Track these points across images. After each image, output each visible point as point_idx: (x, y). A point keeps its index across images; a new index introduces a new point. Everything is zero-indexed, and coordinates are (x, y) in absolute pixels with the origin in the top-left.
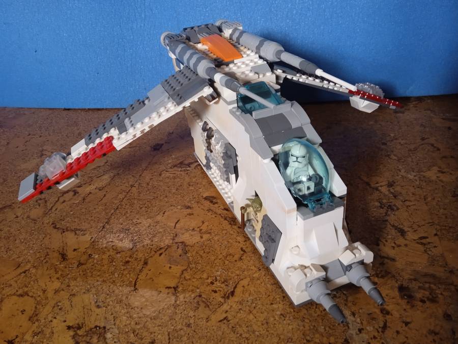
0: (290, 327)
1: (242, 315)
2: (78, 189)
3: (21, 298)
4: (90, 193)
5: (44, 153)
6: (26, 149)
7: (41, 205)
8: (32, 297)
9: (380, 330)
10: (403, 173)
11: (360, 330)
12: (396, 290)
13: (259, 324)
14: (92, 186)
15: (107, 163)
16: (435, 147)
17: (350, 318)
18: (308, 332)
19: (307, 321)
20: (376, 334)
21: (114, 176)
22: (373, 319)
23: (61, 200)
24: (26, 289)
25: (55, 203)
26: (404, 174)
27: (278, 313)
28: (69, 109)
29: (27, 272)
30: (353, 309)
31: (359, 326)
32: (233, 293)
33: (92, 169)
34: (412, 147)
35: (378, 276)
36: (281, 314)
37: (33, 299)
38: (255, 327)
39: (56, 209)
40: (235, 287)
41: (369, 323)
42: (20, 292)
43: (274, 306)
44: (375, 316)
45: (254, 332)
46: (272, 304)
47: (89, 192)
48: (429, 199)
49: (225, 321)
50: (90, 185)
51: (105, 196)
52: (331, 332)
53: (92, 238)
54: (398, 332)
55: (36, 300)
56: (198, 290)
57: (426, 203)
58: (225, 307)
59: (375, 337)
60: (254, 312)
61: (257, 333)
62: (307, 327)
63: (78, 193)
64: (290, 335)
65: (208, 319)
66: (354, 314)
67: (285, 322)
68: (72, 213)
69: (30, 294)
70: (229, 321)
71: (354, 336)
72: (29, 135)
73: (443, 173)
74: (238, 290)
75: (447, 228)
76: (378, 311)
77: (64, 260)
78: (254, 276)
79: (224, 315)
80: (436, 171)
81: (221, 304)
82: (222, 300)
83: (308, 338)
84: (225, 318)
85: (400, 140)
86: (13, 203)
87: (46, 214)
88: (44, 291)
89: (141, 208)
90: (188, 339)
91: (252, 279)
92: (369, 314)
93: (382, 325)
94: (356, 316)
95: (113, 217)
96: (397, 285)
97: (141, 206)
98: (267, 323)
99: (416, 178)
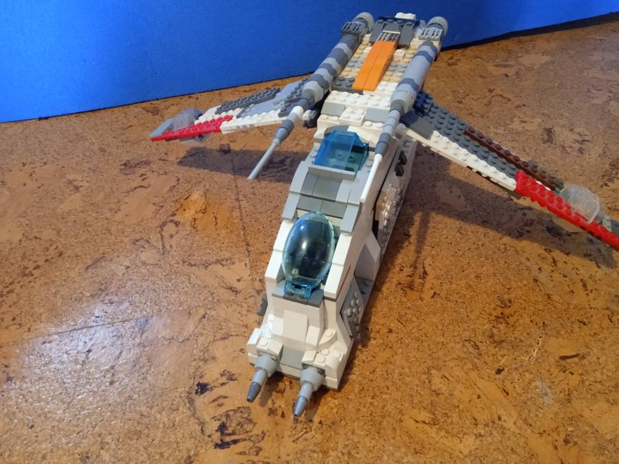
0: (490, 284)
1: (445, 287)
2: (176, 218)
3: (226, 340)
4: (195, 219)
5: (75, 184)
6: (43, 185)
7: (146, 247)
8: (237, 335)
9: (553, 265)
10: (492, 130)
11: (540, 269)
12: (546, 231)
13: (465, 289)
14: (188, 211)
15: (181, 181)
16: (505, 98)
17: (528, 263)
18: (504, 283)
19: (498, 275)
20: (552, 268)
21: (205, 194)
22: (543, 258)
23: (165, 234)
24: (224, 331)
25: (162, 240)
26: (495, 130)
27: (473, 276)
28: (46, 118)
29: (207, 316)
30: (525, 255)
31: (537, 267)
32: (425, 273)
33: (168, 192)
34: (485, 101)
35: (527, 226)
36: (476, 276)
37: (241, 337)
38: (464, 293)
39: (171, 246)
40: (424, 268)
41: (542, 262)
42: (218, 336)
43: (465, 272)
44: (543, 256)
45: (465, 296)
46: (463, 271)
47: (191, 218)
48: (527, 150)
49: (436, 296)
50: (185, 210)
51: (216, 218)
52: (520, 277)
53: (246, 264)
54: (565, 262)
55: (244, 336)
56: (394, 280)
57: (527, 154)
58: (428, 285)
59: (553, 271)
60: (454, 281)
61: (467, 296)
62: (502, 280)
63: (179, 223)
64: (493, 289)
65: (421, 299)
66: (528, 259)
67: (483, 281)
68: (195, 246)
69: (233, 333)
70: (439, 295)
71: (538, 274)
72: (24, 165)
73: (525, 122)
74: (428, 269)
75: (554, 172)
76: (544, 252)
77: (236, 292)
78: (432, 253)
79: (433, 292)
80: (519, 122)
81: (423, 284)
82: (422, 281)
83: (508, 287)
84: (435, 293)
85: (471, 96)
86: (104, 253)
87: (163, 254)
88: (246, 326)
89: (271, 221)
90: (418, 319)
91: (433, 257)
92: (539, 256)
93: (552, 261)
94: (531, 260)
95: (248, 238)
96: (545, 229)
97: (269, 219)
98: (470, 286)
99: (506, 132)
